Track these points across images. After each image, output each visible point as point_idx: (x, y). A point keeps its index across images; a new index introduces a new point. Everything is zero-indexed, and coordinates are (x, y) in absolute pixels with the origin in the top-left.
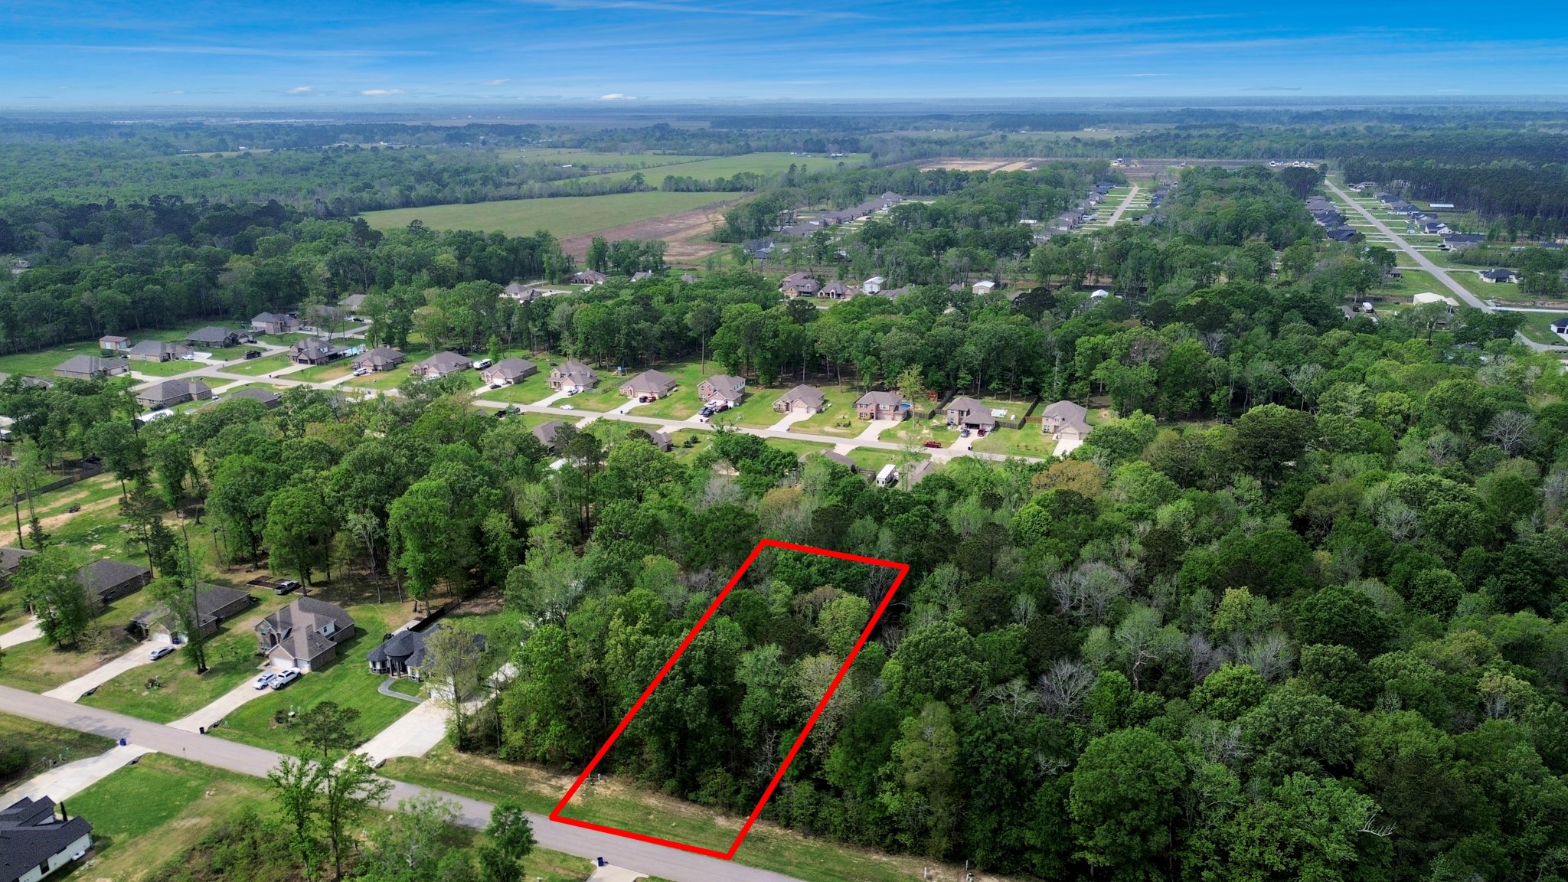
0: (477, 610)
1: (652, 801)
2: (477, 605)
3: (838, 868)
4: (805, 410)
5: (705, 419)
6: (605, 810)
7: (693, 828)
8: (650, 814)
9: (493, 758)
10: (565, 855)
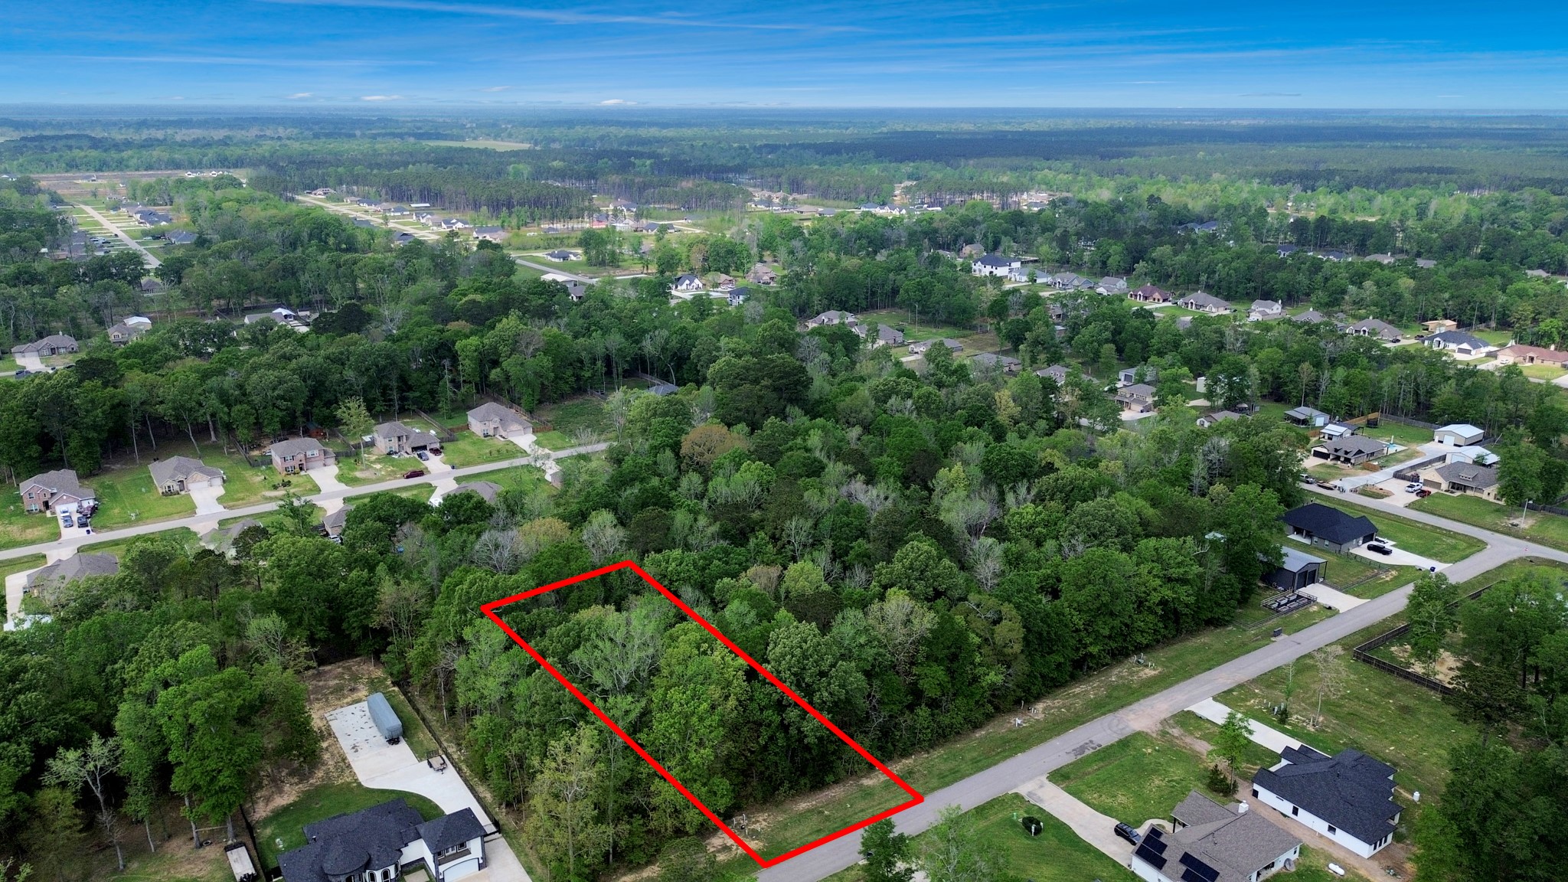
0: (281, 801)
1: (803, 805)
2: (268, 800)
3: (975, 754)
4: (206, 484)
5: (89, 528)
6: (788, 834)
7: (864, 798)
8: (821, 813)
9: (624, 874)
10: (835, 875)
